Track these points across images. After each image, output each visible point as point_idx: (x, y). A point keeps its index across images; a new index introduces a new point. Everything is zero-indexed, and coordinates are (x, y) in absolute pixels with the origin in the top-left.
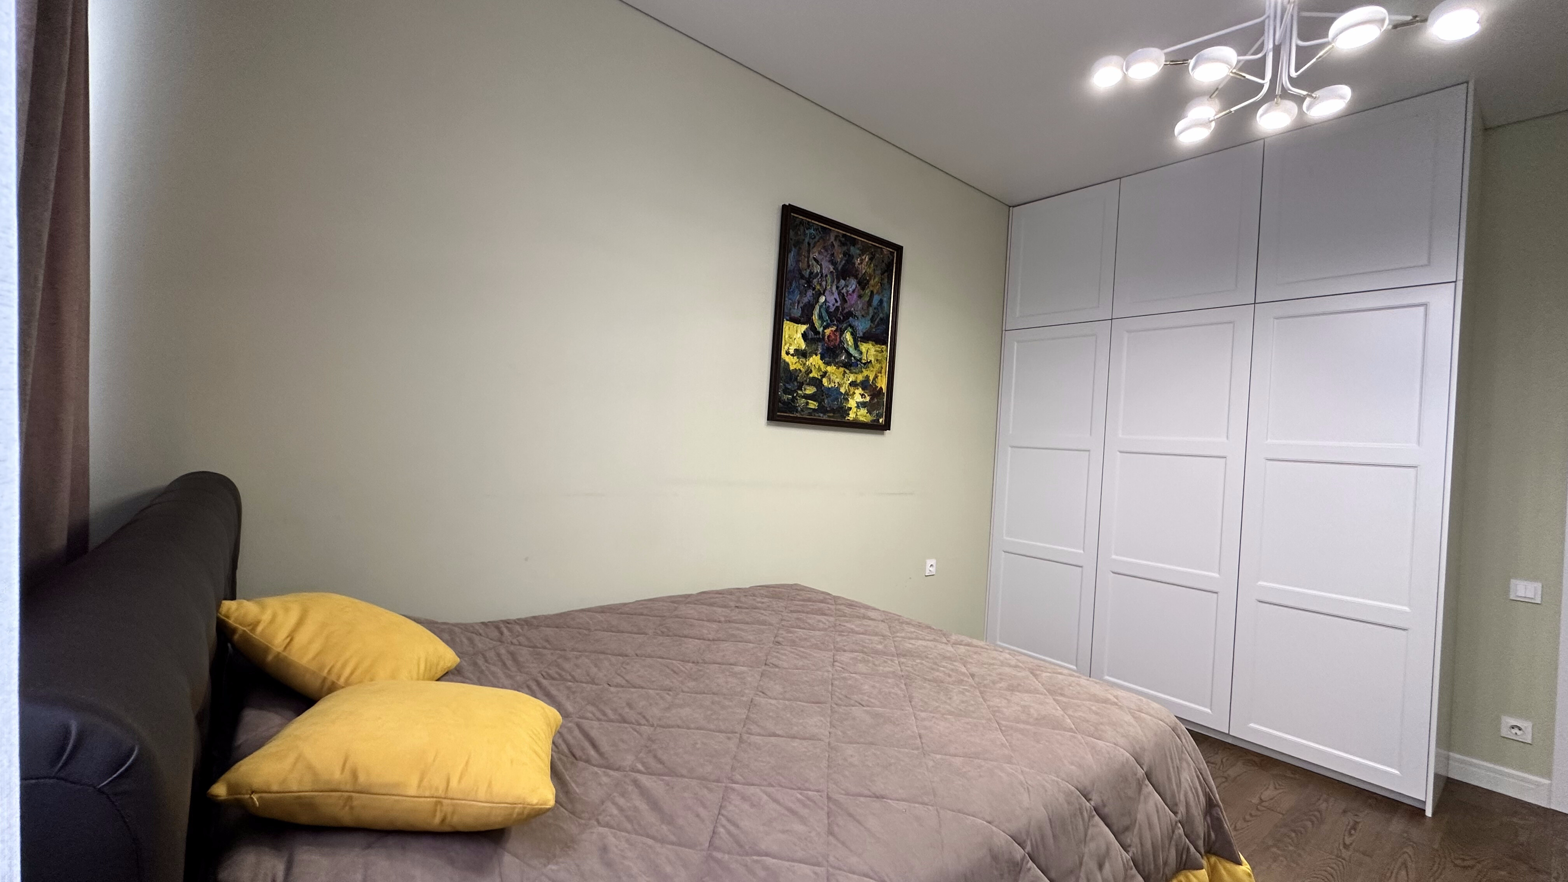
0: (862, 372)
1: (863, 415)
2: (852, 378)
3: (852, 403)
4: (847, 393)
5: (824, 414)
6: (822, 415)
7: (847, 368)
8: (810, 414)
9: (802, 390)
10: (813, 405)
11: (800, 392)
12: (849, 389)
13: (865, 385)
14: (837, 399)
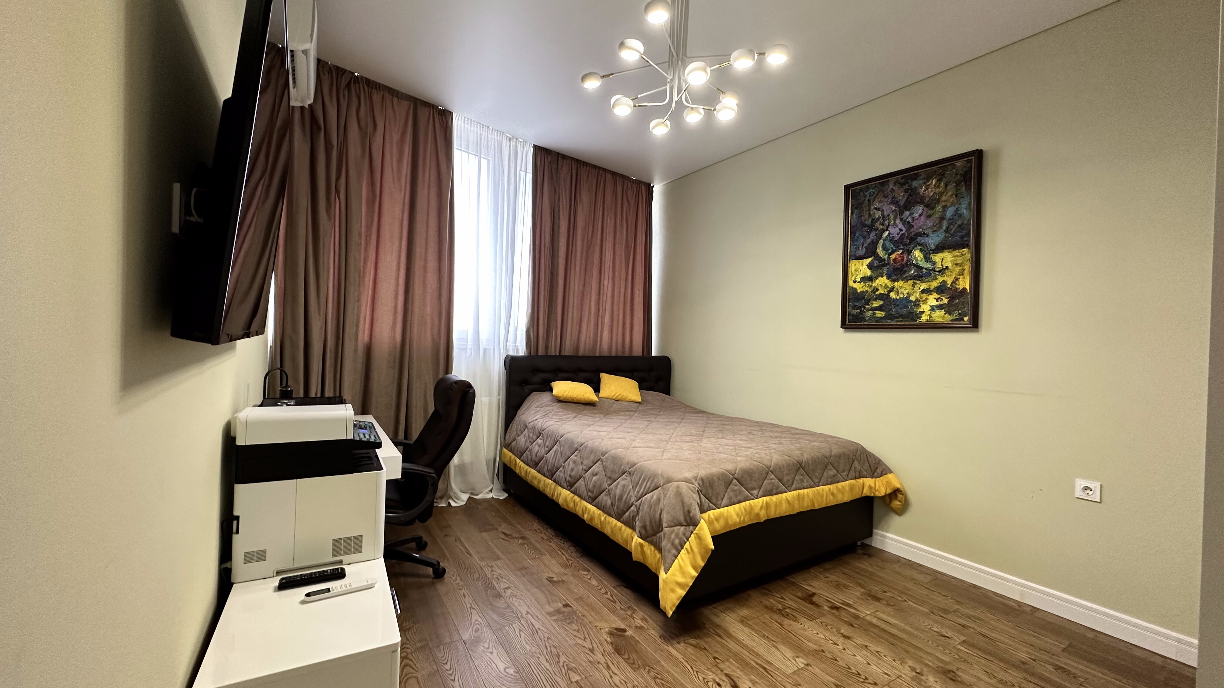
0: (937, 279)
1: (939, 316)
2: (924, 286)
3: (925, 308)
4: (917, 300)
5: (892, 320)
6: (889, 321)
7: (916, 280)
8: (877, 321)
9: (869, 305)
10: (880, 314)
11: (867, 307)
12: (920, 297)
13: (941, 289)
14: (906, 307)
